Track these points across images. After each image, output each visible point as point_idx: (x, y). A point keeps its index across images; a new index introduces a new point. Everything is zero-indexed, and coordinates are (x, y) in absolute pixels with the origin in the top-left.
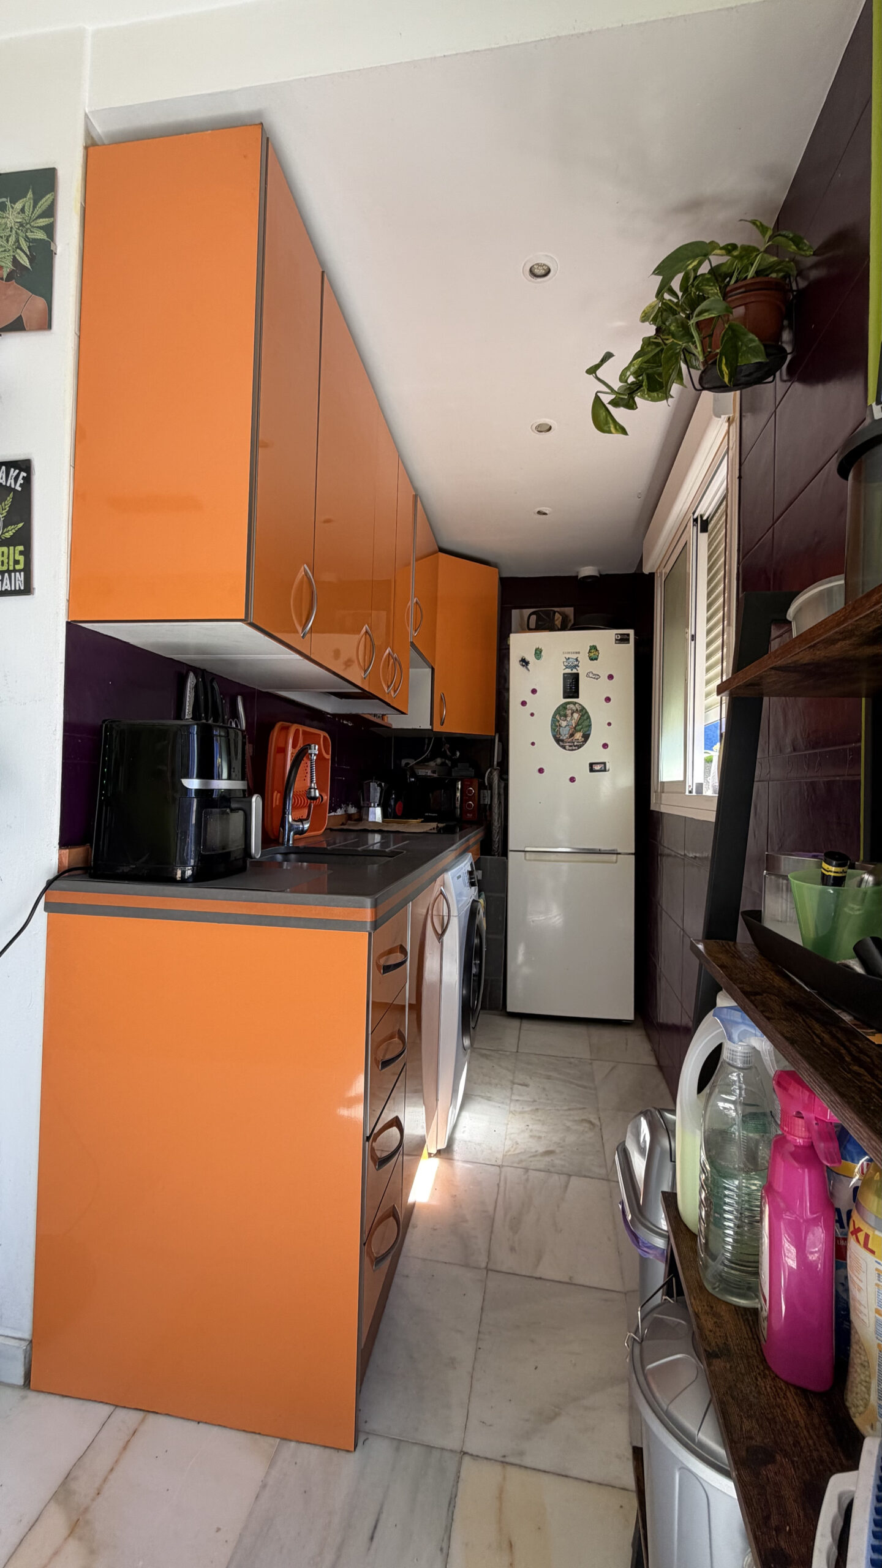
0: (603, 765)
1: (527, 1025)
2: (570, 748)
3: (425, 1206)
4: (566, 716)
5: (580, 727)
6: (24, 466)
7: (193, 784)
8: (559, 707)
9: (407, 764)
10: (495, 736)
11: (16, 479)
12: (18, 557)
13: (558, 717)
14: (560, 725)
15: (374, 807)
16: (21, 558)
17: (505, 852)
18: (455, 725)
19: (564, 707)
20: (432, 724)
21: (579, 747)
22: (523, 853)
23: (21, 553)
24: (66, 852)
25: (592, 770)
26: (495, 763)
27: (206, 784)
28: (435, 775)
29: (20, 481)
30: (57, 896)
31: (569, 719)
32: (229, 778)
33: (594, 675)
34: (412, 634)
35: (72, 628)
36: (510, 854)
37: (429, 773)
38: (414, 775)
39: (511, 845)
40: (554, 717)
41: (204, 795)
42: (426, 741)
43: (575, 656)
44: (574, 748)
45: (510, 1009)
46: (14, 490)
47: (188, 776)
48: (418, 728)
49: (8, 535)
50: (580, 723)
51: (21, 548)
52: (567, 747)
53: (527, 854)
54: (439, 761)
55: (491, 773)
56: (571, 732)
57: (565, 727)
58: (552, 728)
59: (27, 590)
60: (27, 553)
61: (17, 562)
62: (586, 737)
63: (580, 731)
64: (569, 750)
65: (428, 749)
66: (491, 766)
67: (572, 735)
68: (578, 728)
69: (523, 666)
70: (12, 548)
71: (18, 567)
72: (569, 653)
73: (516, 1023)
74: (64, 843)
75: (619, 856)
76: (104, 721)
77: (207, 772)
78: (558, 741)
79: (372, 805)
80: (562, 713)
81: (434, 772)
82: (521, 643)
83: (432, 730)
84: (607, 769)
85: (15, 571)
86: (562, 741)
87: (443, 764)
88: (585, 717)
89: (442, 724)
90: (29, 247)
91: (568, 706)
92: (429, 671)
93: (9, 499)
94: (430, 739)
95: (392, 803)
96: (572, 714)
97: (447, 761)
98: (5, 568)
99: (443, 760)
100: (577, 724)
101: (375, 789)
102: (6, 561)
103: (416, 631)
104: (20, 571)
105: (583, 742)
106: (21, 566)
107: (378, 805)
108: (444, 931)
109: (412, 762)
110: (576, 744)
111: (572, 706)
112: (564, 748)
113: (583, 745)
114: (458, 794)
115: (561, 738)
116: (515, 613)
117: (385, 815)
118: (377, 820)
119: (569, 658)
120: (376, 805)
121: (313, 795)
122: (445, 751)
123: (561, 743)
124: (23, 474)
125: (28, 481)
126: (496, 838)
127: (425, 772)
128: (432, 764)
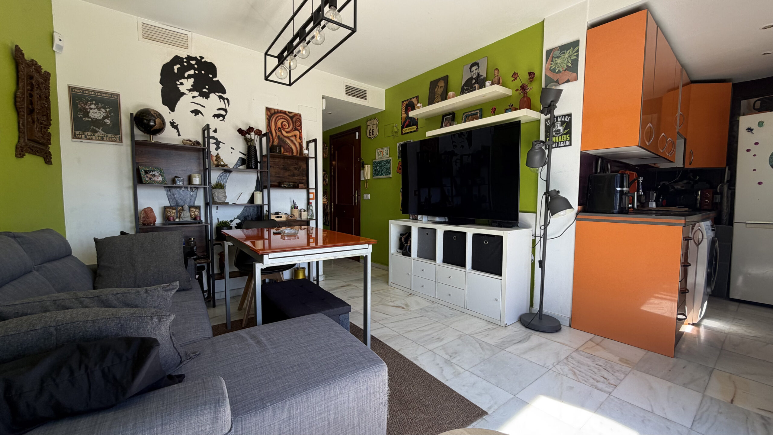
1: (742, 305)
6: (570, 115)
7: (619, 189)
9: (664, 184)
10: (725, 168)
11: (567, 119)
12: (568, 137)
15: (652, 201)
16: (569, 138)
17: (731, 222)
18: (698, 163)
20: (684, 164)
22: (745, 224)
23: (569, 136)
24: (580, 207)
26: (725, 181)
27: (623, 189)
28: (683, 188)
29: (569, 119)
30: (579, 217)
32: (626, 188)
34: (678, 128)
35: (581, 152)
36: (735, 225)
37: (679, 187)
38: (674, 188)
39: (737, 219)
40: (771, 156)
41: (622, 192)
42: (677, 173)
45: (731, 297)
46: (567, 122)
47: (618, 187)
48: (676, 167)
49: (565, 132)
51: (569, 135)
53: (747, 224)
54: (685, 181)
55: (722, 186)
58: (770, 161)
59: (570, 145)
60: (570, 136)
61: (568, 139)
65: (678, 176)
66: (722, 181)
69: (749, 132)
70: (566, 135)
71: (568, 140)
73: (735, 303)
74: (579, 205)
76: (590, 175)
77: (622, 186)
82: (747, 121)
83: (684, 167)
85: (567, 141)
87: (687, 183)
89: (690, 164)
90: (571, 61)
92: (683, 140)
93: (565, 124)
94: (679, 172)
95: (660, 200)
97: (691, 182)
98: (564, 140)
99: (688, 181)
101: (653, 195)
102: (564, 138)
103: (680, 126)
104: (568, 141)
106: (569, 139)
107: (654, 201)
108: (699, 244)
109: (667, 183)
114: (699, 197)
116: (744, 103)
117: (657, 205)
118: (653, 207)
121: (640, 194)
122: (690, 177)
124: (570, 117)
125: (571, 119)
126: (725, 218)
128: (681, 183)
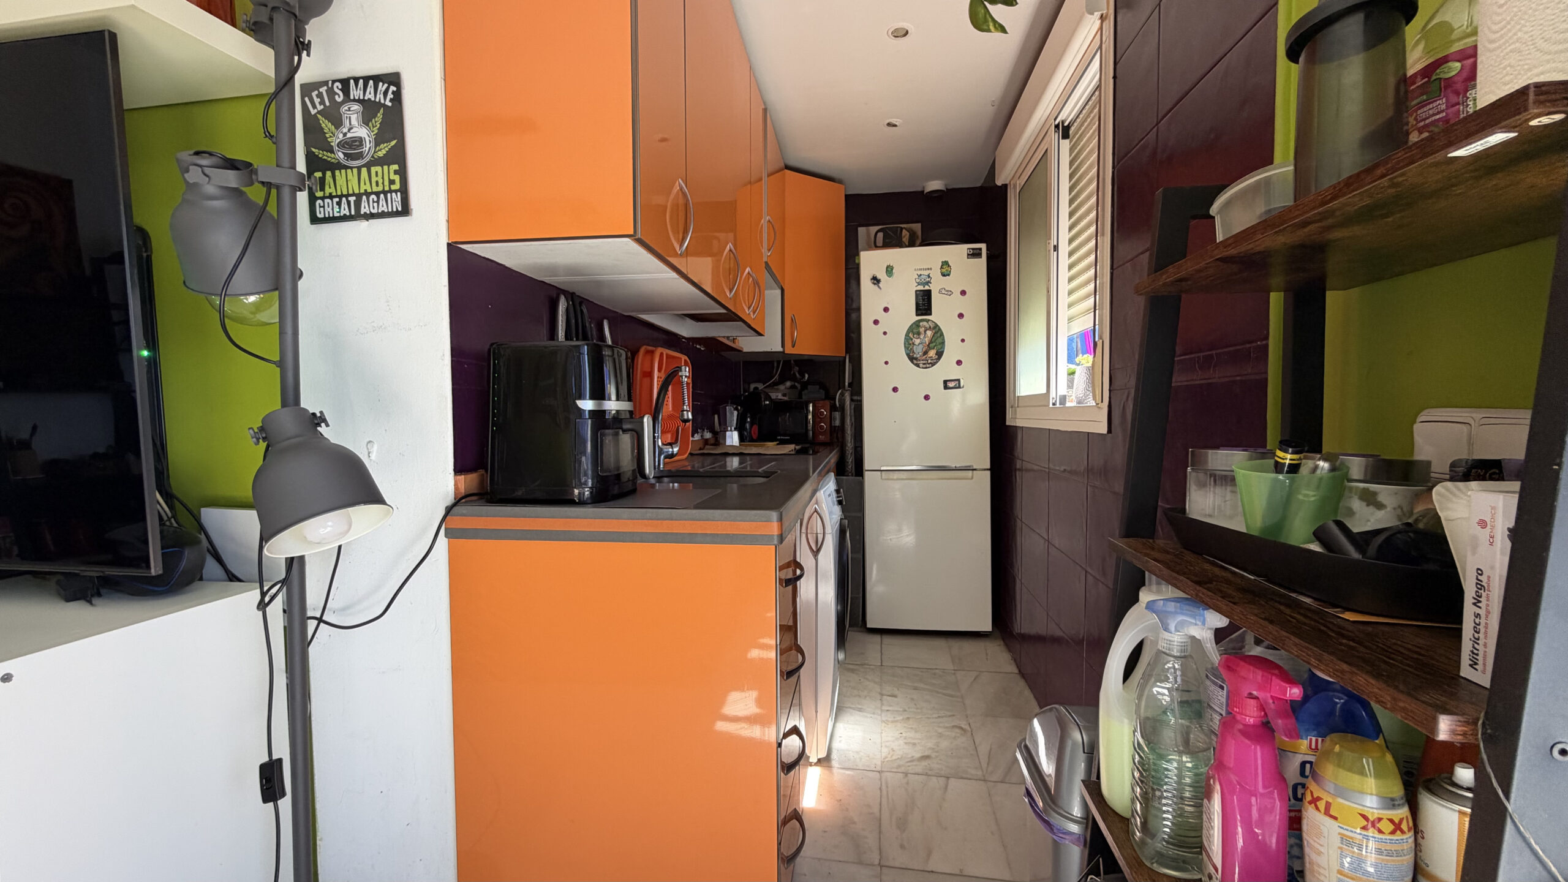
0: (957, 382)
1: (888, 640)
2: (924, 366)
3: (815, 811)
4: (919, 334)
5: (934, 344)
6: (394, 79)
7: (587, 405)
8: (912, 325)
9: (756, 388)
10: (845, 358)
11: (386, 93)
12: (393, 177)
13: (911, 335)
14: (913, 344)
15: (731, 430)
16: (397, 178)
17: (859, 470)
18: (807, 346)
19: (917, 324)
20: (783, 346)
21: (933, 364)
22: (879, 473)
23: (396, 172)
24: (462, 478)
25: (946, 387)
26: (847, 384)
27: (600, 405)
28: (786, 398)
29: (390, 96)
30: (455, 522)
31: (922, 337)
32: (618, 399)
33: (948, 291)
34: (766, 254)
35: (452, 248)
36: (867, 475)
37: (780, 396)
38: (768, 398)
39: (868, 464)
40: (907, 335)
41: (598, 415)
42: (775, 365)
43: (926, 273)
44: (928, 366)
45: (869, 626)
46: (384, 105)
47: (581, 397)
48: (769, 350)
49: (381, 154)
50: (933, 340)
51: (396, 167)
52: (921, 365)
53: (883, 472)
54: (788, 384)
55: (842, 395)
56: (924, 350)
57: (919, 344)
58: (905, 347)
59: (405, 211)
60: (403, 173)
61: (392, 182)
62: (940, 354)
63: (934, 348)
64: (923, 368)
65: (776, 370)
66: (841, 386)
67: (925, 353)
68: (931, 345)
69: (875, 284)
70: (386, 167)
71: (393, 187)
72: (921, 269)
73: (877, 638)
74: (459, 469)
75: (975, 472)
76: (492, 345)
77: (599, 394)
78: (912, 359)
79: (729, 428)
80: (914, 331)
81: (784, 395)
82: (871, 261)
83: (783, 352)
84: (962, 385)
85: (391, 191)
86: (916, 359)
87: (793, 387)
88: (939, 335)
89: (793, 346)
91: (921, 324)
92: (779, 292)
93: (380, 115)
94: (779, 362)
95: (748, 426)
96: (925, 331)
97: (796, 384)
98: (380, 189)
99: (793, 383)
100: (931, 342)
101: (732, 414)
102: (380, 181)
103: (769, 250)
104: (396, 191)
105: (937, 359)
106: (396, 186)
107: (735, 429)
108: (819, 550)
109: (761, 386)
110: (929, 361)
111: (925, 323)
112: (918, 366)
113: (937, 362)
114: (810, 417)
115: (915, 356)
116: (862, 231)
117: (742, 439)
118: (734, 444)
119: (921, 275)
120: (733, 429)
121: (686, 417)
122: (794, 374)
123: (915, 362)
124: (393, 88)
125: (398, 97)
126: (850, 459)
127: (777, 395)
128: (782, 387)
